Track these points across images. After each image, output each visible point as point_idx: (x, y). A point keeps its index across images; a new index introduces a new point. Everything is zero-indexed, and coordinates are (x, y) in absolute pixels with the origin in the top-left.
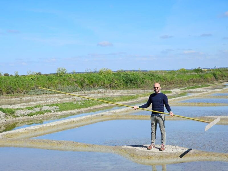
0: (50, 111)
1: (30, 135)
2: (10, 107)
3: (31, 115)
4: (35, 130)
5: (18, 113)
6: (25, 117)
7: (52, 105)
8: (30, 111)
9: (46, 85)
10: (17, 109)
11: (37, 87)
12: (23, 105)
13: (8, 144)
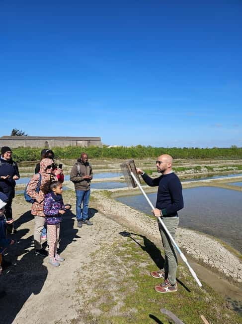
0: (233, 170)
1: (226, 182)
2: (210, 165)
3: (222, 171)
4: (229, 180)
5: (214, 169)
6: (219, 172)
7: (233, 166)
8: (221, 169)
9: (224, 154)
10: (214, 167)
11: (219, 155)
12: (219, 165)
13: (215, 186)
